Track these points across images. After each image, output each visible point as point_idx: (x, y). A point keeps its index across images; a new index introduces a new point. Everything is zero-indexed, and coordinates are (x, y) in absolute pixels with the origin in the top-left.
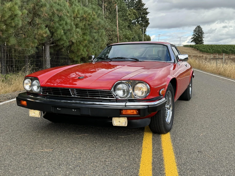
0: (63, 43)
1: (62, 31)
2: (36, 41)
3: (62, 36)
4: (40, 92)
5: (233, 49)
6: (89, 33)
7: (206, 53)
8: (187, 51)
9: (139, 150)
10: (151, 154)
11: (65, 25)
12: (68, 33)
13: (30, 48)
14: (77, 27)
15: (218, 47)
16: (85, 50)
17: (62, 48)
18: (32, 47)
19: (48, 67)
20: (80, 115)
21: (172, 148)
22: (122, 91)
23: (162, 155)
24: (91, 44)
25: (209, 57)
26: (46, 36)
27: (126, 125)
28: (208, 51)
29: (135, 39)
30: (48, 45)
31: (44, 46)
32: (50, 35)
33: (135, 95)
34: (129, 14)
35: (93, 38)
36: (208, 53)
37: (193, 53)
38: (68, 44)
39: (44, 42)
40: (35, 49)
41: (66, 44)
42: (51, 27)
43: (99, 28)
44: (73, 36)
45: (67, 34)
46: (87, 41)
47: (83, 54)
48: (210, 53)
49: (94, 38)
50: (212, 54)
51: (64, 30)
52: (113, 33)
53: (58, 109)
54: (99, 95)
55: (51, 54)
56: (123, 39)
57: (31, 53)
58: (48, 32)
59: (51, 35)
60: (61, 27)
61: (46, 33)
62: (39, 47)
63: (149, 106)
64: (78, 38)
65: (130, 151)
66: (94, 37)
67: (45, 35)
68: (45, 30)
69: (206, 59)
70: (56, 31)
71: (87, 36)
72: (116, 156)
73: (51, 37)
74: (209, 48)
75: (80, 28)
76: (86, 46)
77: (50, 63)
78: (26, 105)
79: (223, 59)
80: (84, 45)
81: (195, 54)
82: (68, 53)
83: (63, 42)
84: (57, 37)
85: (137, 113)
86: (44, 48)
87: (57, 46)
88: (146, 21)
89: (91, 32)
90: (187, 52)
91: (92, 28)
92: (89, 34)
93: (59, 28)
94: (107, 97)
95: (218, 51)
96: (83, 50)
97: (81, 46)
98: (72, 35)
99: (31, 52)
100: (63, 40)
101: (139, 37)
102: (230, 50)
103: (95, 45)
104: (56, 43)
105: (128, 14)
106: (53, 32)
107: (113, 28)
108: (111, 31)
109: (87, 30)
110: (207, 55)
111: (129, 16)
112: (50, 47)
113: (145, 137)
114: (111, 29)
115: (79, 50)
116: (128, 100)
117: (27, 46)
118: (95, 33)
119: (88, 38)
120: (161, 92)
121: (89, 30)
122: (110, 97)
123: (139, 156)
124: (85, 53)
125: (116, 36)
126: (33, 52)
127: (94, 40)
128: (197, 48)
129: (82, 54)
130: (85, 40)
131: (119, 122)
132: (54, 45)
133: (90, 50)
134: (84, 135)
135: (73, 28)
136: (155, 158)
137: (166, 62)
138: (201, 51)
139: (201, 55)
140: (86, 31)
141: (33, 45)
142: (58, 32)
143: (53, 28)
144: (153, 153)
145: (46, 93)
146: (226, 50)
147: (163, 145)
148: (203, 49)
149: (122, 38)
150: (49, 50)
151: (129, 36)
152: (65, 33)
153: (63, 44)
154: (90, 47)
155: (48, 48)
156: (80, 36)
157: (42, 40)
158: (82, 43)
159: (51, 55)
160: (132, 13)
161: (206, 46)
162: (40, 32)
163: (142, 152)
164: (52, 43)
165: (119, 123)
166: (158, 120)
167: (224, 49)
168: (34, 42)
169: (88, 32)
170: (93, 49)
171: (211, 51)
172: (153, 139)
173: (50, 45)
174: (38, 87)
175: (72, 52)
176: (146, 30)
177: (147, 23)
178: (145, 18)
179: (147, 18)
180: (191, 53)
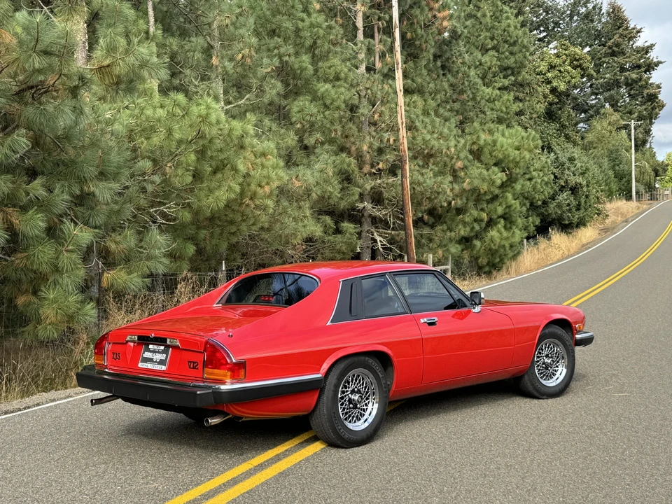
29: (573, 169)
34: (552, 67)
56: (465, 167)
88: (647, 94)
101: (612, 160)
105: (543, 66)
111: (549, 75)
160: (564, 62)
176: (650, 130)
177: (651, 104)
178: (644, 83)
179: (651, 84)
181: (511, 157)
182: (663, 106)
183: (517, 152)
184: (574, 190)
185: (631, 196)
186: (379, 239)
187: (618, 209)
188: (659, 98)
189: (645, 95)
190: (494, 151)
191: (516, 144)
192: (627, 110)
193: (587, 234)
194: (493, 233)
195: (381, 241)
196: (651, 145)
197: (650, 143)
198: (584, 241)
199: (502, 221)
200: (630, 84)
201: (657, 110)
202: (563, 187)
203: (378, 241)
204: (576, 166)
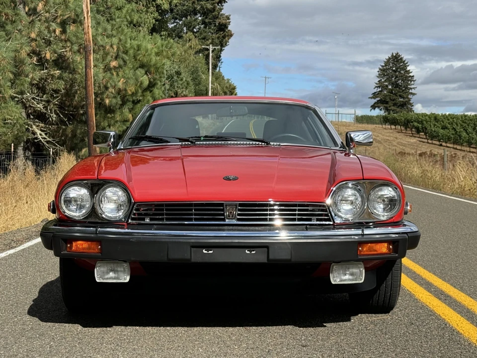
8: (378, 136)
37: (404, 145)
56: (120, 67)
88: (219, 23)
90: (378, 138)
101: (192, 80)
128: (416, 124)
138: (433, 136)
148: (442, 131)
161: (449, 120)
176: (220, 56)
177: (222, 32)
178: (217, 13)
179: (222, 15)
180: (398, 143)
181: (153, 62)
182: (231, 35)
186: (39, 132)
188: (229, 29)
189: (217, 24)
190: (139, 54)
192: (202, 36)
195: (41, 135)
196: (219, 70)
197: (220, 68)
200: (205, 13)
201: (227, 38)
203: (38, 134)
204: (182, 80)
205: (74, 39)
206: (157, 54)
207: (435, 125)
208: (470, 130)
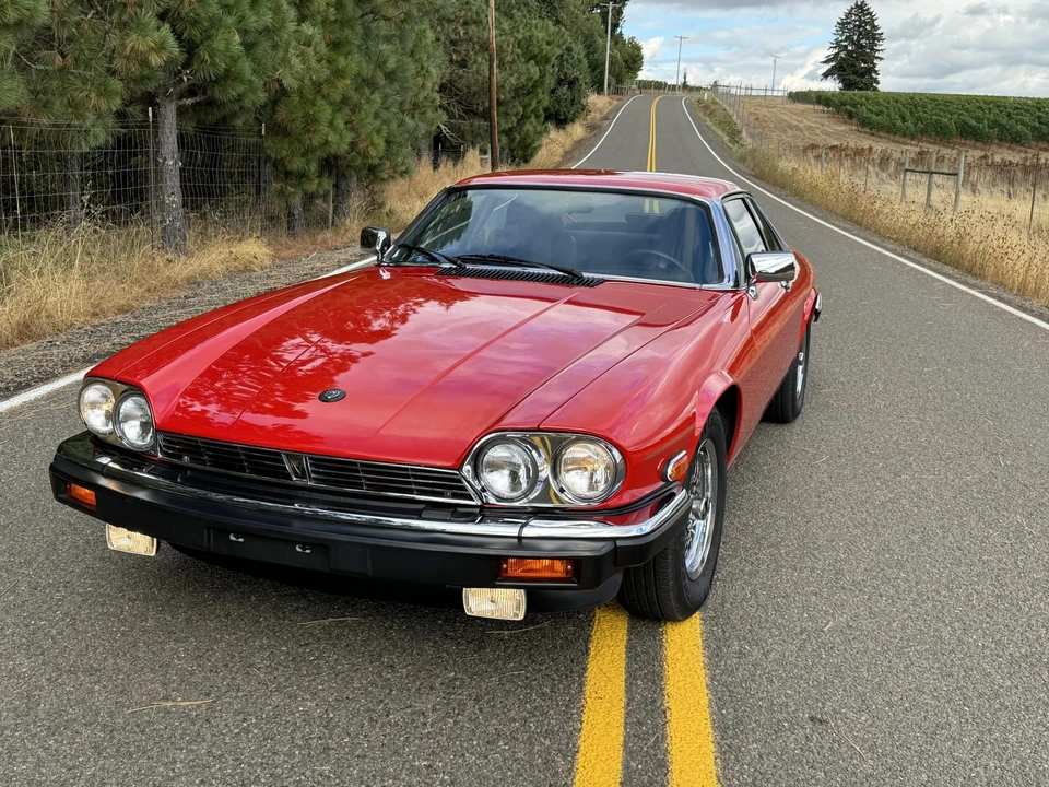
0: (239, 95)
1: (237, 38)
2: (116, 84)
3: (234, 60)
4: (153, 447)
5: (1004, 121)
6: (357, 42)
7: (888, 132)
8: (802, 122)
9: (572, 707)
10: (617, 734)
11: (247, 7)
12: (265, 45)
13: (91, 117)
14: (306, 12)
15: (941, 110)
16: (340, 123)
17: (234, 115)
18: (100, 116)
19: (173, 202)
20: (327, 571)
21: (705, 701)
22: (506, 472)
23: (664, 737)
24: (367, 90)
25: (896, 155)
26: (159, 61)
27: (521, 617)
28: (894, 125)
29: (571, 61)
30: (171, 101)
31: (150, 109)
32: (182, 58)
33: (562, 490)
35: (379, 66)
36: (895, 134)
37: (828, 134)
38: (262, 97)
39: (151, 87)
40: (111, 121)
41: (252, 97)
42: (182, 19)
43: (408, 15)
44: (285, 61)
45: (259, 52)
46: (348, 82)
47: (330, 139)
48: (904, 135)
49: (381, 65)
50: (912, 139)
51: (244, 32)
52: (471, 32)
53: (232, 538)
54: (410, 483)
55: (182, 141)
56: (514, 61)
57: (93, 143)
58: (172, 42)
59: (186, 56)
60: (230, 20)
61: (160, 47)
62: (131, 109)
63: (619, 543)
64: (309, 68)
65: (534, 716)
66: (384, 62)
67: (155, 60)
68: (156, 35)
69: (884, 161)
70: (209, 37)
71: (350, 57)
72: (475, 743)
73: (187, 65)
74: (900, 109)
75: (319, 18)
76: (345, 101)
77: (178, 183)
78: (94, 503)
79: (956, 174)
80: (338, 98)
81: (836, 139)
82: (262, 136)
83: (241, 89)
84: (214, 64)
85: (567, 571)
86: (150, 114)
87: (211, 103)
89: (367, 34)
90: (801, 125)
91: (372, 12)
92: (359, 47)
93: (220, 20)
94: (441, 494)
95: (941, 127)
96: (331, 124)
97: (320, 101)
98: (280, 54)
99: (95, 137)
100: (238, 78)
101: (588, 47)
102: (995, 122)
103: (385, 98)
104: (209, 93)
106: (194, 43)
107: (470, 9)
108: (461, 20)
109: (352, 28)
110: (892, 146)
112: (181, 111)
113: (596, 635)
114: (463, 13)
115: (310, 121)
116: (530, 510)
117: (75, 106)
118: (388, 39)
119: (353, 63)
120: (669, 472)
121: (359, 29)
122: (455, 496)
123: (568, 744)
124: (341, 136)
125: (485, 47)
126: (98, 134)
127: (382, 75)
128: (848, 107)
129: (327, 142)
130: (342, 76)
131: (492, 602)
132: (198, 99)
133: (361, 120)
134: (343, 622)
135: (284, 21)
136: (634, 755)
137: (698, 286)
138: (868, 125)
139: (866, 143)
140: (348, 31)
141: (104, 106)
142: (218, 44)
143: (195, 23)
144: (625, 729)
145: (181, 458)
146: (973, 122)
147: (671, 682)
148: (874, 117)
149: (509, 58)
150: (175, 126)
151: (545, 46)
152: (249, 47)
153: (240, 97)
154: (364, 107)
155: (169, 113)
156: (319, 61)
157: (143, 79)
158: (325, 87)
159: (183, 148)
161: (889, 103)
162: (134, 41)
163: (582, 722)
164: (191, 92)
165: (492, 607)
166: (655, 576)
167: (966, 118)
168: (104, 92)
169: (353, 35)
170: (376, 115)
171: (910, 124)
172: (630, 648)
173: (181, 103)
174: (145, 426)
175: (280, 130)
180: (822, 132)
181: (545, 52)
183: (549, 48)
184: (572, 83)
185: (603, 89)
187: (594, 104)
191: (546, 38)
193: (577, 130)
194: (528, 127)
198: (575, 138)
199: (533, 116)
202: (562, 80)
204: (573, 58)
205: (476, 40)
206: (548, 43)
207: (868, 110)
208: (908, 116)
